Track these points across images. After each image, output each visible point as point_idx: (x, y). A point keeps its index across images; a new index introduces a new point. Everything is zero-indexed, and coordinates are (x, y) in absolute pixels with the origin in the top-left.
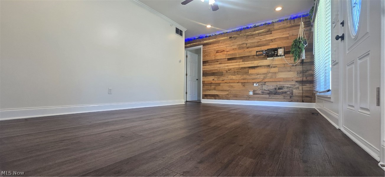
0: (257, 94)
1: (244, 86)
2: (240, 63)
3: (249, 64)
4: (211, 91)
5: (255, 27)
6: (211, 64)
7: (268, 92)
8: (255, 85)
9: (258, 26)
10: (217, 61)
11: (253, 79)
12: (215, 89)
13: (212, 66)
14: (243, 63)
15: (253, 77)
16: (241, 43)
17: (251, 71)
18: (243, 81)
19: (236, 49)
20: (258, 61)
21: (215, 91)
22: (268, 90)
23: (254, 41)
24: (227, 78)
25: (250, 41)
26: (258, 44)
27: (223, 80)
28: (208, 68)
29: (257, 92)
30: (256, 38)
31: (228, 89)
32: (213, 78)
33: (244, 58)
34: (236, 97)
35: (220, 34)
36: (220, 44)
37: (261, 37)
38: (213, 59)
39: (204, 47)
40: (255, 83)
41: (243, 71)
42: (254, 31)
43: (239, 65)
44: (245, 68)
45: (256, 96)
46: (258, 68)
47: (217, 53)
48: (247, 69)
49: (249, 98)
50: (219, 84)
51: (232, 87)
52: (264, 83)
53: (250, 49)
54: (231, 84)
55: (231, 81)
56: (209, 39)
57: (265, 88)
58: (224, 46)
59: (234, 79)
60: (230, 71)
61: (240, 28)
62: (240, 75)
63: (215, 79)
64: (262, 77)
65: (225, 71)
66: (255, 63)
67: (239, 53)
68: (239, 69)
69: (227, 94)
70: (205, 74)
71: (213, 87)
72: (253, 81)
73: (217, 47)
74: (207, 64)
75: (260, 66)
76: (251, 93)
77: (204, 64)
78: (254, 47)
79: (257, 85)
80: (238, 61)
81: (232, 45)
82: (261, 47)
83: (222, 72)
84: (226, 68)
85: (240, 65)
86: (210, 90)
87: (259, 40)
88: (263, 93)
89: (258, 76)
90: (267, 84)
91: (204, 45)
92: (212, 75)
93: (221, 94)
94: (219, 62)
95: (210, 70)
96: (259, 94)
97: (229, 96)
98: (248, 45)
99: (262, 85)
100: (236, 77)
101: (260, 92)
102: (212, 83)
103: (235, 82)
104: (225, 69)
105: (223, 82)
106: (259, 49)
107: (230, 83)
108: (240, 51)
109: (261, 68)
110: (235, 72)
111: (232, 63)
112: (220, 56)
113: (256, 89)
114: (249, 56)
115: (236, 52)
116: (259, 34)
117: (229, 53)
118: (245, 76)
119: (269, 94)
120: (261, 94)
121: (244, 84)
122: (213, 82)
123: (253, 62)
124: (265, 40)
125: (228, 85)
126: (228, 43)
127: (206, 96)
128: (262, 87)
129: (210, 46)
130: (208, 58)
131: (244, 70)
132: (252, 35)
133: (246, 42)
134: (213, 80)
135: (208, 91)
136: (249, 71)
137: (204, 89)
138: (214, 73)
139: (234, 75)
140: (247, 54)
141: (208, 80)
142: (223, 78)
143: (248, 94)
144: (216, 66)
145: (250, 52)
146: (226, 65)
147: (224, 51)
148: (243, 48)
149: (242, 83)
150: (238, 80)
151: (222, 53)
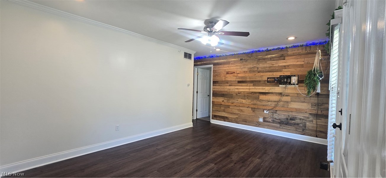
0: (267, 122)
1: (254, 112)
2: (251, 87)
3: (259, 89)
4: (220, 113)
5: (268, 51)
6: (221, 84)
7: (279, 121)
8: (265, 112)
9: (270, 50)
10: (227, 82)
11: (263, 106)
12: (224, 111)
13: (222, 87)
14: (254, 87)
15: (264, 103)
16: (252, 66)
17: (262, 97)
18: (253, 106)
19: (246, 72)
20: (270, 87)
21: (225, 113)
22: (279, 119)
23: (265, 65)
24: (237, 101)
25: (261, 65)
26: (270, 69)
27: (233, 103)
28: (218, 88)
29: (268, 120)
30: (267, 62)
31: (238, 112)
32: (223, 100)
33: (255, 83)
34: (245, 122)
35: (231, 55)
36: (230, 65)
37: (273, 62)
38: (223, 80)
39: (214, 66)
40: (266, 110)
41: (253, 96)
42: (266, 55)
43: (249, 89)
44: (255, 93)
45: (266, 123)
46: (269, 95)
47: (227, 74)
48: (258, 94)
49: (258, 125)
50: (228, 106)
51: (242, 111)
52: (275, 111)
53: (262, 74)
54: (241, 108)
55: (241, 105)
56: (220, 59)
57: (276, 116)
58: (235, 68)
59: (244, 102)
60: (240, 94)
61: (252, 50)
62: (250, 100)
63: (225, 101)
64: (273, 104)
65: (235, 94)
66: (267, 89)
67: (249, 76)
68: (249, 93)
69: (237, 118)
70: (215, 94)
71: (222, 108)
72: (264, 108)
73: (228, 68)
74: (217, 84)
75: (272, 93)
76: (261, 120)
77: (215, 84)
78: (266, 72)
79: (268, 112)
80: (249, 84)
81: (243, 67)
82: (272, 73)
83: (232, 94)
84: (236, 90)
85: (251, 89)
86: (219, 111)
87: (271, 65)
88: (274, 122)
89: (269, 103)
90: (278, 112)
91: (215, 64)
92: (222, 97)
93: (231, 116)
94: (229, 84)
95: (220, 92)
96: (269, 122)
97: (239, 120)
98: (260, 69)
99: (273, 113)
100: (246, 101)
101: (270, 120)
102: (221, 104)
103: (245, 106)
104: (235, 92)
105: (232, 105)
106: (270, 75)
107: (239, 106)
108: (251, 75)
109: (272, 95)
110: (245, 96)
111: (242, 86)
112: (230, 78)
113: (266, 117)
114: (260, 81)
115: (247, 75)
116: (271, 59)
117: (239, 75)
118: (255, 102)
119: (280, 123)
120: (271, 123)
121: (254, 109)
122: (223, 103)
123: (264, 87)
124: (277, 65)
125: (238, 108)
126: (239, 65)
127: (215, 117)
128: (273, 115)
129: (220, 66)
130: (218, 79)
131: (255, 96)
132: (264, 59)
133: (258, 66)
134: (223, 101)
135: (218, 112)
136: (260, 96)
137: (213, 109)
138: (224, 94)
139: (244, 99)
140: (258, 79)
141: (217, 100)
142: (233, 101)
143: (258, 120)
144: (225, 87)
145: (261, 77)
146: (236, 87)
147: (234, 72)
148: (254, 72)
149: (252, 108)
150: (249, 104)
151: (233, 75)
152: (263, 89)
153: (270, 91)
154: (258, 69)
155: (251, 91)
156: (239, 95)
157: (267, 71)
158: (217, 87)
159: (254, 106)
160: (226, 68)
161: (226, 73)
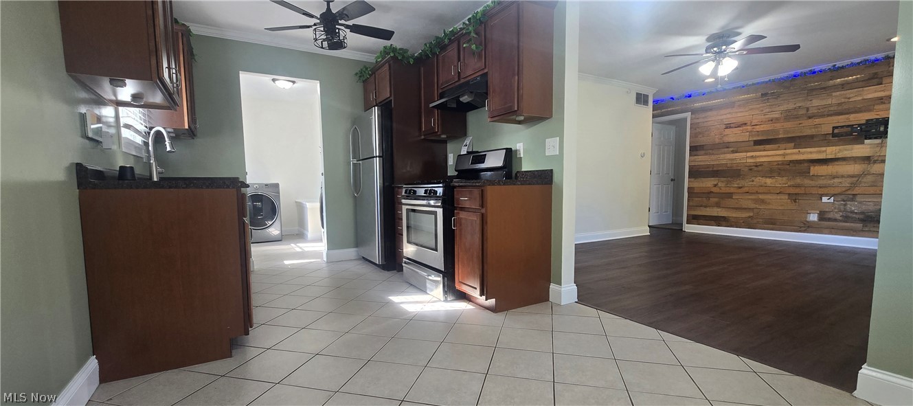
0: (830, 220)
1: (795, 202)
2: (788, 151)
3: (811, 153)
4: (708, 209)
5: (835, 69)
6: (711, 151)
7: (861, 216)
8: (825, 199)
9: (843, 67)
10: (726, 145)
11: (820, 187)
12: (718, 205)
13: (714, 157)
14: (797, 150)
15: (821, 182)
16: (791, 106)
17: (815, 170)
18: (792, 191)
19: (777, 119)
20: (838, 147)
21: (719, 210)
22: (862, 213)
23: (828, 101)
24: (751, 183)
25: (816, 102)
26: (840, 108)
27: (740, 187)
28: (703, 160)
29: (831, 215)
30: (834, 94)
31: (753, 206)
32: (715, 183)
33: (798, 141)
34: (771, 223)
35: (738, 87)
36: (735, 110)
37: (850, 93)
38: (717, 141)
39: (694, 116)
40: (826, 195)
41: (794, 168)
42: (831, 80)
43: (784, 155)
44: (800, 162)
45: (826, 223)
46: (836, 163)
47: (726, 128)
48: (806, 165)
49: (807, 227)
50: (729, 195)
51: (763, 201)
52: (851, 196)
53: (817, 121)
54: (761, 197)
55: (761, 190)
56: (709, 99)
57: (853, 206)
58: (747, 114)
59: (769, 184)
60: (760, 168)
61: (793, 73)
62: (784, 178)
63: (720, 184)
64: (846, 183)
65: (746, 169)
66: (830, 151)
67: (783, 128)
68: (783, 164)
69: (750, 217)
70: (695, 173)
71: (714, 200)
72: (821, 191)
73: (729, 116)
74: (703, 152)
75: (844, 159)
76: (813, 217)
77: (693, 153)
78: (828, 115)
79: (832, 200)
80: (782, 146)
81: (768, 110)
82: (847, 116)
83: (740, 170)
84: (749, 160)
85: (787, 154)
86: (706, 207)
87: (843, 100)
88: (846, 219)
89: (836, 180)
90: (859, 198)
91: (694, 112)
92: (713, 177)
93: (734, 215)
94: (731, 149)
95: (708, 166)
96: (835, 220)
97: (755, 221)
98: (812, 111)
99: (844, 201)
100: (774, 180)
101: (838, 216)
102: (711, 192)
103: (772, 191)
104: (748, 164)
105: (740, 191)
106: (841, 120)
107: (757, 193)
108: (788, 125)
109: (844, 163)
110: (771, 171)
111: (764, 150)
112: (733, 136)
113: (827, 210)
114: (812, 137)
115: (778, 126)
116: (843, 86)
117: (758, 128)
118: (798, 181)
119: (862, 221)
120: (841, 221)
121: (794, 197)
122: (715, 190)
123: (824, 149)
124: (860, 98)
125: (753, 197)
126: (758, 106)
127: (693, 219)
128: (845, 205)
129: (709, 113)
130: (702, 140)
131: (800, 168)
132: (824, 88)
133: (808, 104)
134: (715, 186)
135: (702, 208)
136: (812, 168)
137: (691, 204)
138: (718, 171)
139: (770, 177)
140: (808, 132)
141: (701, 185)
142: (741, 183)
143: (806, 218)
144: (722, 156)
145: (817, 128)
146: (749, 154)
147: (746, 124)
148: (797, 118)
149: (789, 194)
150: (781, 188)
151: (741, 128)
152: (820, 152)
153: (840, 155)
154: (808, 109)
155: (788, 158)
156: (756, 169)
157: (832, 113)
158: (700, 158)
159: (797, 191)
160: (725, 117)
161: (724, 126)
